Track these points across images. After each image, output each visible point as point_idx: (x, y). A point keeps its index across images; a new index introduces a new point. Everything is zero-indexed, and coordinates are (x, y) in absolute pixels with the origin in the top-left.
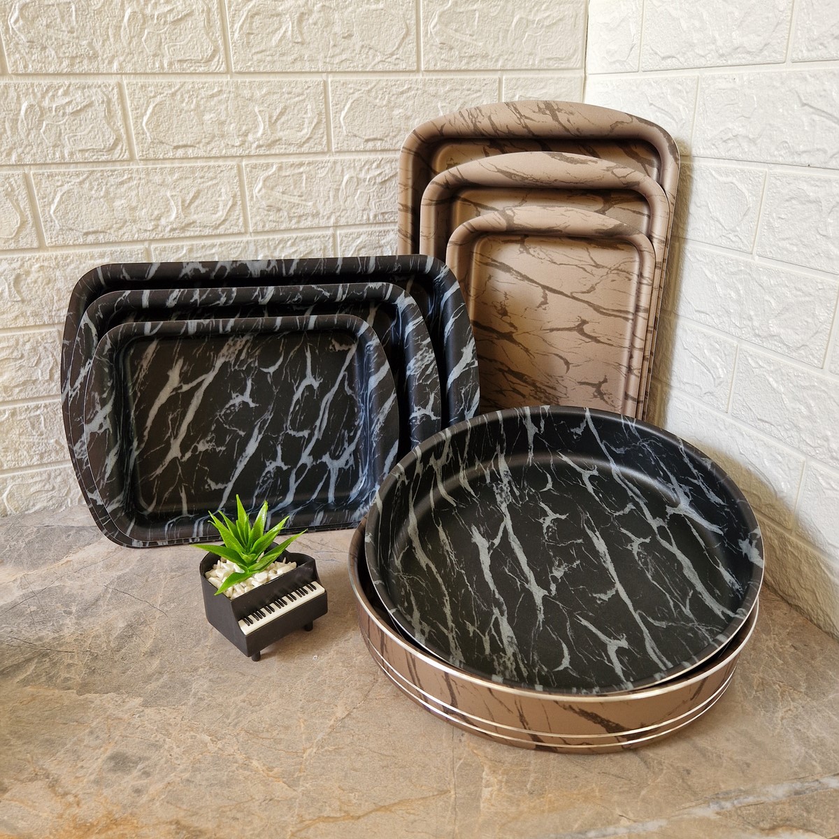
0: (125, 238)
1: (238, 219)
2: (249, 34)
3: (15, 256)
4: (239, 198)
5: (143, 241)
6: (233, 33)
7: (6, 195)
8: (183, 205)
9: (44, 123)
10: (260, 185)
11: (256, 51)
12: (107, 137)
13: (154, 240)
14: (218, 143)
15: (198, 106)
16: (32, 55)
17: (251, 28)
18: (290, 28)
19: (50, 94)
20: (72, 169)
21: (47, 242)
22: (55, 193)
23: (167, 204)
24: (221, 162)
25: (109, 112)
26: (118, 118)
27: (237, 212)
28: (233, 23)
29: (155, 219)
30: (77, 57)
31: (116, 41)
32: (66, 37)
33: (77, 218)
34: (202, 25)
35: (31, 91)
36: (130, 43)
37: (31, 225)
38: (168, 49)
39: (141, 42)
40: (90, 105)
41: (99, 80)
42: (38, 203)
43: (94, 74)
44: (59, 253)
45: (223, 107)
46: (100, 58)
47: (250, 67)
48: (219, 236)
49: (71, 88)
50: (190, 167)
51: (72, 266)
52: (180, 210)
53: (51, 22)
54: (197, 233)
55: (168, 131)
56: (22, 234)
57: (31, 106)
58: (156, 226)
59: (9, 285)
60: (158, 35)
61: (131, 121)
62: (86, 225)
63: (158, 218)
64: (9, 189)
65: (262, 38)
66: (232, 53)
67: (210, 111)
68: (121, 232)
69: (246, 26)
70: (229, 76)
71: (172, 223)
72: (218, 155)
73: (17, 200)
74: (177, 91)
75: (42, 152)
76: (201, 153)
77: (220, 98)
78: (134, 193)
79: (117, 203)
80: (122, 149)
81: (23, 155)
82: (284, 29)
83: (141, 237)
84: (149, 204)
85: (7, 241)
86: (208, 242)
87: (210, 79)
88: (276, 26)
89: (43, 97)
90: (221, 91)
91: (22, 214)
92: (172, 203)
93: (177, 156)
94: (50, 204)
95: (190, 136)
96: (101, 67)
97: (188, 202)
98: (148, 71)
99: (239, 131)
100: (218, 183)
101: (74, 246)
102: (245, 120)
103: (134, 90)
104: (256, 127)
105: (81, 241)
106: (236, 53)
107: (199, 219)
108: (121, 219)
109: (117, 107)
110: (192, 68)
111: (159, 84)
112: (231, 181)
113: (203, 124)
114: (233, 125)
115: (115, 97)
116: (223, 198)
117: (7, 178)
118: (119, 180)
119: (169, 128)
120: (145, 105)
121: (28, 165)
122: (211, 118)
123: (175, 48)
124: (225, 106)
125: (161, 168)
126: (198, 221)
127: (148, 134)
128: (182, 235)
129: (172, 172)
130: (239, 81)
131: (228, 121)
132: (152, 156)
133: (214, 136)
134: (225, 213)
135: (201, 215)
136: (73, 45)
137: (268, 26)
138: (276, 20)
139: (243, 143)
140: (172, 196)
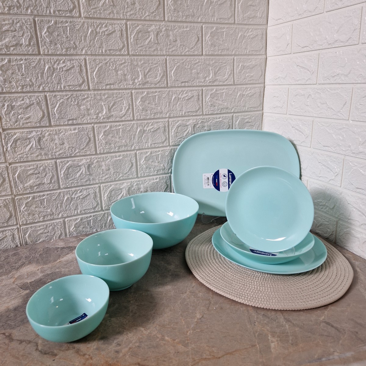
0: (84, 122)
1: (130, 114)
2: (137, 39)
3: (39, 129)
4: (131, 106)
6: (131, 39)
7: (37, 104)
8: (108, 108)
9: (54, 74)
10: (139, 100)
11: (140, 46)
12: (79, 80)
13: (96, 123)
14: (123, 83)
15: (116, 68)
16: (51, 47)
17: (138, 37)
18: (153, 37)
19: (57, 63)
20: (64, 93)
21: (52, 123)
22: (57, 103)
23: (102, 108)
24: (124, 91)
25: (81, 70)
26: (84, 73)
28: (131, 35)
29: (97, 114)
30: (69, 48)
31: (84, 42)
32: (65, 40)
33: (65, 113)
34: (119, 36)
35: (50, 61)
36: (90, 43)
37: (46, 116)
38: (105, 45)
39: (94, 42)
40: (73, 67)
41: (77, 57)
42: (50, 107)
43: (75, 55)
44: (57, 128)
46: (78, 49)
47: (137, 53)
48: (122, 121)
49: (66, 60)
50: (112, 93)
51: (62, 134)
52: (107, 110)
53: (59, 34)
54: (113, 120)
55: (104, 78)
56: (42, 120)
57: (49, 68)
58: (97, 117)
60: (101, 39)
61: (89, 74)
62: (69, 116)
64: (38, 101)
65: (142, 41)
67: (121, 70)
68: (83, 119)
69: (136, 36)
70: (128, 56)
71: (103, 116)
72: (123, 88)
73: (41, 105)
74: (108, 62)
75: (53, 86)
76: (117, 87)
77: (125, 65)
78: (89, 103)
79: (82, 107)
80: (85, 85)
82: (150, 38)
83: (91, 122)
84: (94, 108)
85: (36, 123)
86: (118, 124)
87: (121, 57)
88: (147, 37)
89: (54, 64)
90: (125, 62)
91: (43, 111)
92: (104, 107)
93: (107, 88)
94: (54, 107)
95: (112, 80)
96: (78, 52)
97: (110, 107)
98: (97, 54)
99: (132, 78)
100: (123, 99)
101: (64, 125)
102: (134, 74)
103: (91, 61)
104: (138, 77)
105: (66, 123)
106: (131, 47)
107: (115, 114)
108: (83, 114)
109: (84, 68)
110: (114, 53)
111: (101, 59)
112: (128, 98)
113: (117, 75)
114: (129, 76)
115: (83, 64)
116: (124, 106)
117: (38, 97)
118: (83, 98)
119: (104, 77)
120: (95, 67)
121: (46, 91)
122: (121, 73)
123: (108, 44)
124: (126, 68)
125: (100, 93)
126: (114, 115)
127: (96, 79)
128: (108, 121)
129: (104, 95)
130: (132, 58)
131: (128, 74)
132: (97, 88)
133: (122, 80)
134: (125, 112)
135: (115, 112)
136: (68, 43)
137: (144, 36)
138: (147, 34)
139: (133, 83)
140: (104, 104)
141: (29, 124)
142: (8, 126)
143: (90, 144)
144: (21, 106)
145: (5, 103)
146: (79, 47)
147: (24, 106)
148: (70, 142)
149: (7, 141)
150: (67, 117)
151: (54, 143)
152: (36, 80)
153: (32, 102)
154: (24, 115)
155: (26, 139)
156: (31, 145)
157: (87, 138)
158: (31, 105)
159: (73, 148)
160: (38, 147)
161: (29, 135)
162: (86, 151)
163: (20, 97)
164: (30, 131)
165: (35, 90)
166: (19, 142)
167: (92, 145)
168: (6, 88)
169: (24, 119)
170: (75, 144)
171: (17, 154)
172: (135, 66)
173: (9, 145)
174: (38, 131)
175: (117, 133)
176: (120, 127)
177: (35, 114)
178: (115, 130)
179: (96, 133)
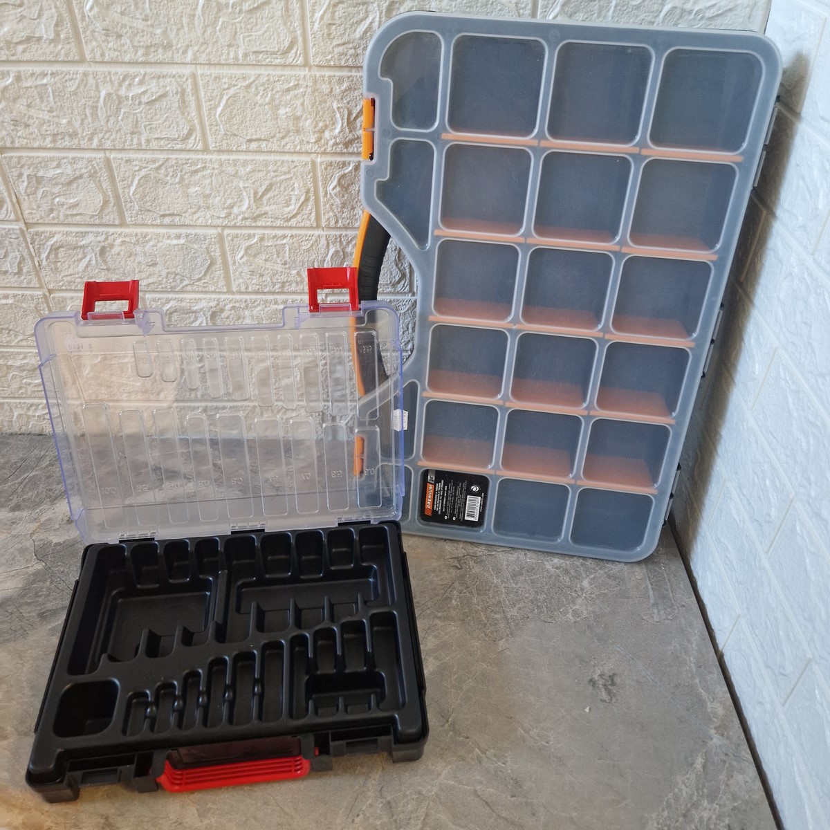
0: (199, 222)
1: (310, 214)
2: (330, 24)
3: (101, 229)
4: (311, 194)
5: (216, 227)
6: (313, 23)
7: (90, 176)
8: (255, 197)
10: (335, 183)
11: (338, 43)
12: (181, 127)
13: (226, 227)
14: (293, 138)
15: (273, 99)
16: (108, 43)
17: (333, 18)
18: (377, 19)
19: (127, 83)
20: (149, 156)
21: (128, 220)
22: (134, 176)
23: (240, 195)
24: (295, 158)
27: (310, 207)
28: (313, 12)
29: (228, 208)
30: (151, 46)
31: (190, 31)
32: (140, 25)
33: (154, 201)
34: (280, 14)
35: (108, 79)
36: (204, 32)
37: (112, 204)
38: (244, 40)
39: (215, 32)
40: (165, 95)
41: (174, 70)
42: (119, 185)
43: (168, 63)
44: (139, 230)
45: (299, 102)
46: (174, 48)
47: (330, 61)
48: (291, 228)
49: (147, 78)
50: (264, 161)
51: (151, 243)
52: (252, 202)
53: (125, 9)
54: (268, 224)
55: (241, 124)
56: (106, 211)
57: (109, 95)
58: (229, 214)
59: (96, 254)
60: (234, 24)
61: (205, 112)
62: (163, 208)
63: (231, 207)
64: (92, 171)
65: (345, 30)
66: (311, 45)
67: (286, 105)
68: (196, 217)
69: (328, 16)
70: (307, 69)
71: (243, 213)
72: (293, 150)
73: (99, 181)
74: (251, 83)
75: (121, 138)
76: (275, 147)
77: (296, 92)
78: (208, 181)
79: (192, 190)
80: (195, 140)
81: (103, 140)
82: (370, 19)
83: (214, 223)
84: (221, 194)
85: (92, 216)
86: (280, 233)
87: (287, 72)
88: (361, 16)
89: (120, 85)
90: (298, 85)
91: (104, 194)
92: (245, 194)
93: (250, 149)
94: (129, 186)
96: (176, 56)
97: (260, 194)
98: (223, 62)
99: (315, 127)
100: (291, 178)
101: (153, 225)
102: (323, 116)
103: (208, 81)
104: (334, 124)
105: (158, 221)
106: (314, 45)
107: (271, 211)
109: (191, 99)
110: (268, 60)
111: (233, 76)
112: (305, 177)
113: (277, 118)
114: (309, 121)
115: (189, 89)
116: (296, 193)
117: (90, 161)
118: (194, 168)
119: (242, 122)
120: (219, 97)
121: (108, 149)
122: (286, 113)
123: (251, 38)
124: (301, 100)
125: (234, 160)
126: (270, 213)
127: (221, 126)
128: (254, 224)
129: (245, 163)
130: (318, 75)
131: (304, 117)
132: (224, 147)
133: (288, 132)
134: (297, 207)
135: (273, 207)
136: (147, 34)
137: (351, 16)
138: (362, 9)
139: (319, 140)
140: (244, 187)
141: (78, 217)
142: (36, 219)
143: (216, 271)
144: (55, 178)
145: (23, 171)
146: (177, 44)
147: (62, 180)
148: (168, 262)
149: (39, 248)
151: (134, 261)
152: (82, 124)
153: (78, 173)
154: (66, 199)
155: (76, 248)
156: (87, 259)
157: (208, 258)
158: (76, 178)
159: (176, 275)
160: (101, 266)
161: (81, 239)
162: (205, 285)
163: (52, 159)
164: (82, 233)
165: (82, 146)
166: (62, 252)
167: (218, 272)
168: (20, 137)
169: (65, 207)
170: (181, 267)
171: (63, 274)
172: (326, 97)
173: (44, 256)
174: (98, 233)
175: (278, 254)
176: (284, 242)
177: (88, 197)
178: (272, 246)
179: (228, 249)
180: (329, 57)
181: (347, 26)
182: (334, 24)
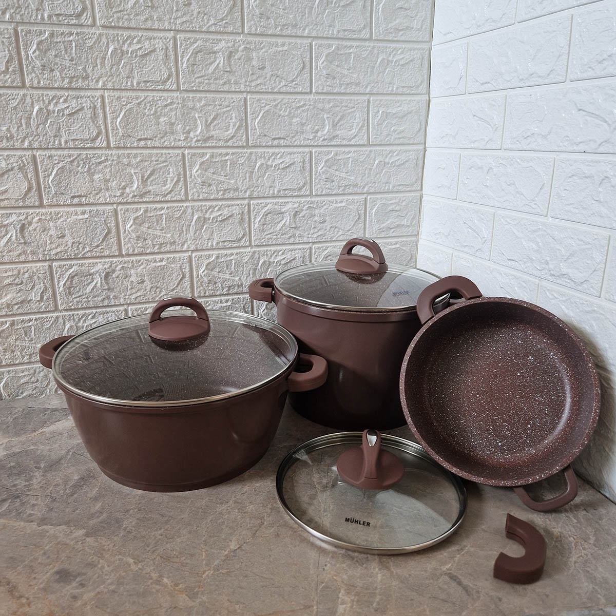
0: (100, 201)
1: (181, 190)
2: (193, 64)
3: (22, 211)
4: (182, 176)
6: (182, 64)
7: (19, 169)
8: (142, 180)
9: (49, 120)
10: (197, 167)
11: (198, 76)
12: (91, 131)
13: (120, 203)
14: (169, 137)
15: (156, 112)
16: (43, 75)
18: (222, 62)
19: (55, 101)
20: (66, 152)
21: (45, 202)
22: (53, 168)
23: (131, 178)
24: (170, 151)
25: (95, 114)
26: (100, 119)
27: (180, 186)
28: (183, 57)
29: (122, 189)
30: (74, 77)
31: (102, 68)
32: (68, 63)
33: (67, 186)
34: (162, 58)
35: (41, 99)
36: (111, 69)
37: (35, 190)
38: (137, 73)
39: (119, 69)
40: (82, 109)
41: (89, 93)
42: (41, 175)
43: (85, 89)
44: (53, 210)
46: (90, 78)
47: (193, 87)
48: (167, 202)
49: (69, 98)
50: (149, 154)
51: (62, 220)
52: (140, 183)
53: (58, 54)
54: (151, 199)
56: (28, 196)
57: (41, 109)
58: (123, 194)
59: (16, 231)
60: (131, 64)
61: (109, 121)
62: (73, 191)
63: (125, 188)
64: (22, 165)
65: (202, 68)
66: (181, 77)
67: (164, 116)
68: (97, 197)
69: (192, 59)
70: (178, 93)
71: (133, 192)
72: (169, 146)
73: (26, 172)
74: (142, 101)
75: (46, 140)
76: (157, 144)
77: (171, 107)
78: (108, 170)
79: (96, 177)
80: (101, 140)
81: (32, 142)
82: (218, 61)
83: (112, 201)
84: (118, 178)
85: (17, 200)
86: (159, 206)
87: (165, 94)
88: (212, 60)
89: (49, 103)
90: (173, 102)
91: (29, 182)
92: (135, 178)
93: (139, 145)
94: (49, 176)
95: (149, 132)
96: (90, 84)
97: (146, 177)
98: (123, 87)
99: (184, 130)
100: (168, 165)
101: (64, 205)
102: (189, 122)
103: (112, 100)
104: (196, 128)
105: (69, 202)
106: (184, 77)
107: (153, 189)
108: (98, 188)
109: (100, 111)
110: (153, 87)
111: (130, 97)
112: (177, 164)
113: (159, 124)
114: (180, 126)
115: (99, 105)
116: (171, 176)
117: (20, 157)
118: (99, 160)
119: (135, 127)
120: (119, 110)
121: (36, 149)
122: (165, 120)
123: (142, 72)
124: (174, 113)
125: (128, 154)
126: (152, 191)
127: (120, 130)
128: (141, 200)
129: (135, 156)
130: (185, 96)
131: (177, 123)
132: (122, 145)
133: (166, 133)
134: (172, 186)
135: (155, 187)
136: (72, 70)
137: (206, 60)
138: (212, 56)
139: (186, 138)
140: (135, 173)
141: (6, 201)
143: (110, 239)
146: (92, 77)
148: (74, 234)
150: (70, 192)
151: (47, 234)
152: (18, 130)
153: (10, 166)
156: (8, 236)
157: (105, 228)
158: (8, 171)
159: (80, 243)
160: (20, 240)
161: (5, 219)
162: (102, 250)
164: (7, 214)
165: (16, 147)
167: (113, 240)
170: (84, 237)
172: (191, 110)
174: (20, 213)
175: (157, 222)
176: (162, 212)
177: (15, 185)
178: (153, 216)
179: (120, 221)
180: (193, 85)
181: (204, 66)
182: (196, 65)
